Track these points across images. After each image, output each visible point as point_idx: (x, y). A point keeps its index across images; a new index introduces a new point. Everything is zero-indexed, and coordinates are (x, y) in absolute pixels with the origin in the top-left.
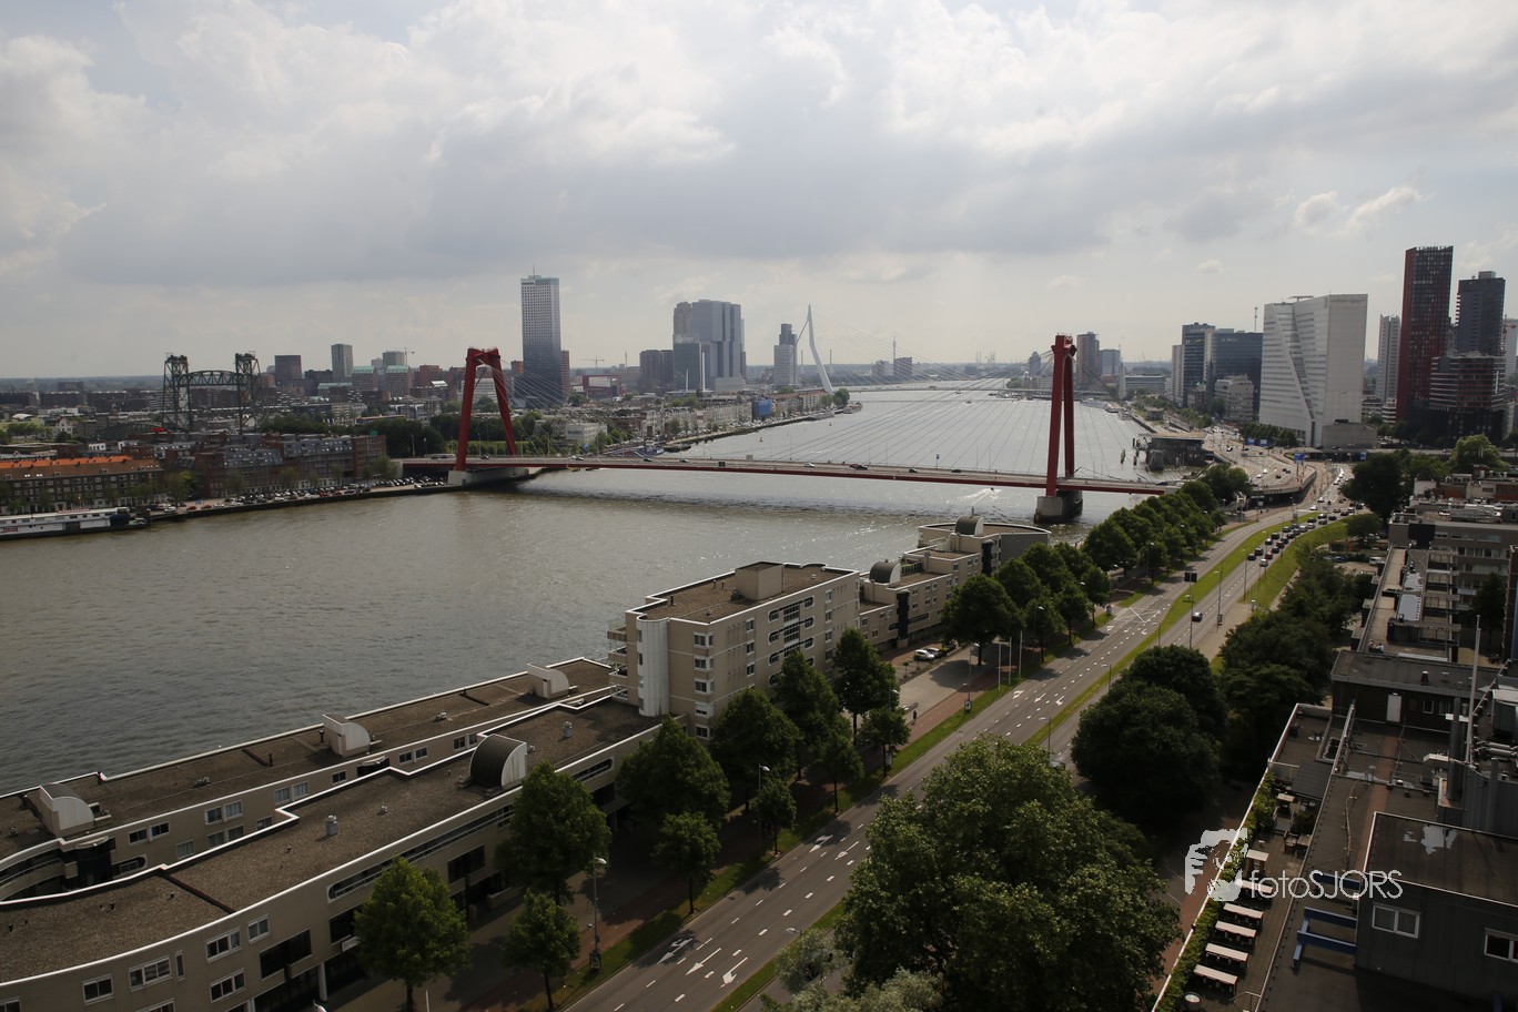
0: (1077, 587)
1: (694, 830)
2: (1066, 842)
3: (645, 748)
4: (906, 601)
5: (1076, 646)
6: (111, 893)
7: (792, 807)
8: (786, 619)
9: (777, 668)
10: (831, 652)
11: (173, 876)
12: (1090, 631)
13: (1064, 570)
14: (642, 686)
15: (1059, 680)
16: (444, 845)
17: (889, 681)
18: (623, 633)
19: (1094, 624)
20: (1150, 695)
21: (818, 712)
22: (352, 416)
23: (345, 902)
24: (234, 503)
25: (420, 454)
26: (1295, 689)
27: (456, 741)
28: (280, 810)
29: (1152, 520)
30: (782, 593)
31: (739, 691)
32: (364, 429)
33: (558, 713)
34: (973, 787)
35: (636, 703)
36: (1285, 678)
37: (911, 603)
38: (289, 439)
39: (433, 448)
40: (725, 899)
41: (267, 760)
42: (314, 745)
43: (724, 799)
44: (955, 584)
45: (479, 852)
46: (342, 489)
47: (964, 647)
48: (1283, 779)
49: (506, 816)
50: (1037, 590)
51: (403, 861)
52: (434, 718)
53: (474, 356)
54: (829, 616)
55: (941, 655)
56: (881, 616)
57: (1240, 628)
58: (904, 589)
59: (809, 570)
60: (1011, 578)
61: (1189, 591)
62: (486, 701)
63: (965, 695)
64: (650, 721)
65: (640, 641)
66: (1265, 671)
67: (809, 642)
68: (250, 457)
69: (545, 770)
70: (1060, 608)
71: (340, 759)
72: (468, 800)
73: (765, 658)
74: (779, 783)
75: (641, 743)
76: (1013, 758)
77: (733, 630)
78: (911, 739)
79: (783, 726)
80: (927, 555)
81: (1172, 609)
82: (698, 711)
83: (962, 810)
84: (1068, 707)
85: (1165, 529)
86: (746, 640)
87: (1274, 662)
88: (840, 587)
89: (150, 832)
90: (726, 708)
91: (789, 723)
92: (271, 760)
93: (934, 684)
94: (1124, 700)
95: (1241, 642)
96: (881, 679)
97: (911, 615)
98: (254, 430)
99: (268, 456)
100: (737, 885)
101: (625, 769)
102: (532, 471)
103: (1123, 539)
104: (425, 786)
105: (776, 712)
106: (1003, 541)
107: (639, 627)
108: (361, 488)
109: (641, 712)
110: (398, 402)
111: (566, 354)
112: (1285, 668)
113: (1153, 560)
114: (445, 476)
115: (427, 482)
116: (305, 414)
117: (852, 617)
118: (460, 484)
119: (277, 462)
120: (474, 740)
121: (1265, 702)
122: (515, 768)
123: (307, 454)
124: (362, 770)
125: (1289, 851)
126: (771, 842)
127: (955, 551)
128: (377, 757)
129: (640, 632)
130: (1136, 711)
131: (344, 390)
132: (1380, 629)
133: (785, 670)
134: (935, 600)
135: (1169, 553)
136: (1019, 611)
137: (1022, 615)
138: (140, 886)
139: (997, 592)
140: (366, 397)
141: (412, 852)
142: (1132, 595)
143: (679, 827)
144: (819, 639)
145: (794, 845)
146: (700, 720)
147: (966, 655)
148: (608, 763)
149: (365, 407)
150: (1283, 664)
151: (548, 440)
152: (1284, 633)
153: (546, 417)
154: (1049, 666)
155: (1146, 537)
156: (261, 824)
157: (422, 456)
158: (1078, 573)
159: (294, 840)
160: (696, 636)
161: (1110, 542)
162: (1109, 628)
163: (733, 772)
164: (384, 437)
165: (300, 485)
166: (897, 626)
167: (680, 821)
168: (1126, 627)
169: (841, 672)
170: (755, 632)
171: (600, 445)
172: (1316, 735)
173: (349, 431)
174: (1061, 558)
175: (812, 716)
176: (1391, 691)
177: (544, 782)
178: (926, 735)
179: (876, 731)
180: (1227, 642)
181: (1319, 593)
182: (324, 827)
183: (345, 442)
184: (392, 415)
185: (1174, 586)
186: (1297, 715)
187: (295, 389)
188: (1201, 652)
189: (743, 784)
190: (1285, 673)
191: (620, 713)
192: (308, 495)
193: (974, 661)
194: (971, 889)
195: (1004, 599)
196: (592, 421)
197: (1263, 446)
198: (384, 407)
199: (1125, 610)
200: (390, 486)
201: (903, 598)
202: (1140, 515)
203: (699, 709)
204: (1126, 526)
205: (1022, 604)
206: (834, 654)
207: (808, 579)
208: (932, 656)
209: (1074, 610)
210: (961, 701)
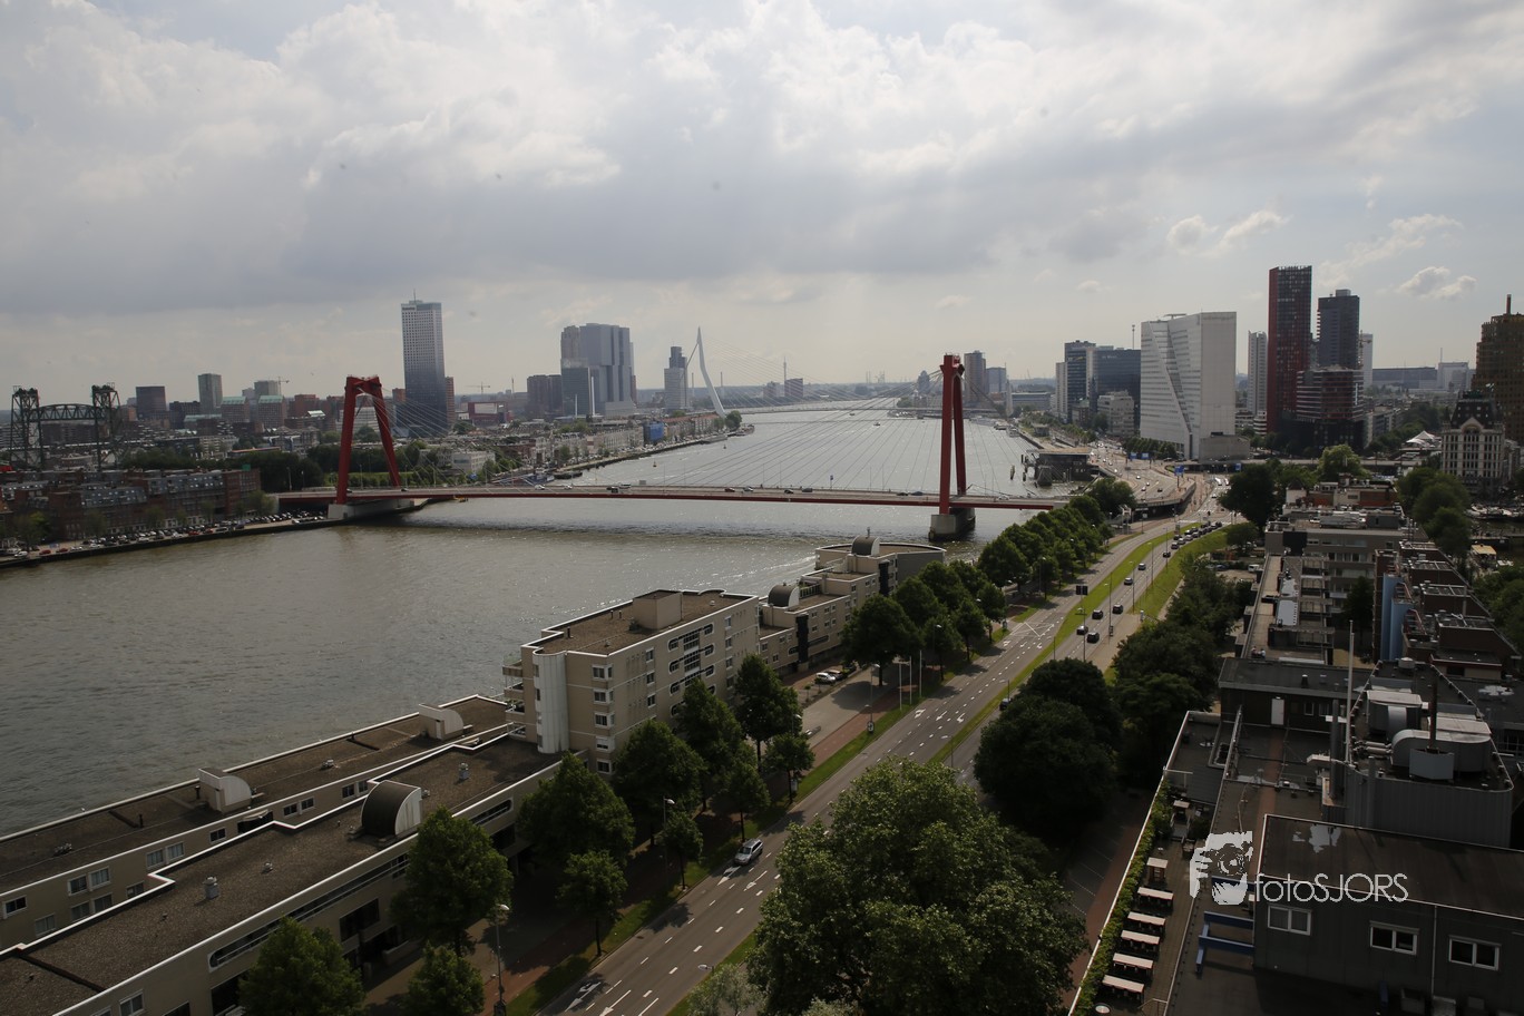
0: (974, 604)
1: (600, 869)
2: (974, 861)
3: (545, 788)
4: (806, 624)
5: (974, 663)
7: (698, 839)
8: (686, 648)
9: (679, 697)
10: (732, 679)
12: (988, 648)
13: (960, 587)
14: (540, 722)
15: (958, 698)
16: (336, 900)
17: (791, 706)
18: (519, 668)
19: (991, 640)
20: (1048, 709)
21: (721, 741)
22: (223, 449)
24: (93, 545)
25: (297, 488)
26: (1185, 696)
27: (345, 789)
28: (153, 875)
29: (1043, 535)
30: (681, 621)
31: (641, 722)
32: (236, 463)
33: (453, 754)
34: (880, 810)
35: (534, 740)
36: (1175, 686)
37: (810, 626)
38: (154, 475)
39: (311, 483)
40: (634, 939)
41: (137, 821)
42: (190, 802)
43: (629, 834)
44: (853, 605)
45: (373, 906)
46: (214, 527)
47: (865, 669)
48: (1178, 786)
49: (401, 866)
50: (935, 609)
51: (292, 921)
52: (321, 766)
53: (353, 385)
54: (729, 643)
55: (842, 677)
56: (781, 640)
57: (1132, 639)
58: (803, 612)
59: (708, 597)
60: (909, 597)
61: (1080, 604)
62: (376, 746)
63: (868, 717)
64: (550, 759)
65: (537, 675)
66: (1156, 680)
67: (710, 670)
68: (111, 495)
69: (442, 815)
70: (957, 625)
71: (219, 815)
72: (359, 852)
73: (666, 689)
74: (685, 814)
75: (540, 782)
76: (918, 780)
77: (632, 661)
78: (815, 764)
79: (686, 757)
80: (825, 577)
81: (1064, 622)
82: (599, 746)
83: (870, 834)
84: (969, 724)
85: (1056, 543)
86: (646, 668)
87: (1164, 672)
88: (740, 613)
90: (628, 742)
91: (693, 753)
92: (141, 820)
93: (837, 706)
94: (1024, 715)
95: (1132, 652)
96: (783, 704)
97: (810, 638)
98: (114, 467)
99: (131, 494)
100: (645, 923)
101: (525, 809)
102: (418, 502)
103: (1016, 555)
104: (312, 839)
105: (680, 742)
106: (900, 561)
107: (535, 662)
108: (234, 525)
109: (540, 749)
110: (272, 434)
111: (450, 381)
112: (1175, 676)
113: (1046, 575)
114: (325, 510)
115: (306, 517)
116: (171, 448)
117: (752, 643)
118: (341, 518)
119: (140, 500)
120: (364, 787)
121: (1157, 711)
122: (410, 814)
123: (174, 491)
124: (243, 827)
125: (1186, 856)
126: (678, 877)
127: (852, 572)
128: (259, 812)
129: (537, 667)
130: (1036, 725)
131: (213, 422)
132: (1261, 635)
133: (686, 700)
134: (834, 622)
135: (1060, 567)
136: (918, 630)
137: (921, 633)
139: (896, 612)
140: (238, 429)
141: (300, 911)
142: (1027, 609)
143: (584, 867)
144: (720, 666)
145: (700, 878)
146: (601, 755)
147: (867, 676)
148: (508, 804)
149: (236, 439)
150: (1172, 673)
151: (435, 472)
152: (1173, 642)
153: (430, 446)
154: (948, 684)
155: (1038, 552)
156: (131, 891)
157: (300, 490)
158: (973, 590)
159: (169, 906)
160: (595, 669)
161: (1000, 558)
162: (1006, 643)
163: (638, 806)
164: (258, 471)
165: (167, 524)
166: (797, 649)
167: (585, 860)
168: (1021, 642)
169: (743, 699)
170: (655, 663)
171: (487, 474)
172: (1207, 741)
173: (219, 465)
174: (957, 576)
175: (716, 745)
176: (1274, 695)
177: (442, 828)
178: (831, 758)
179: (780, 757)
180: (1120, 654)
181: (1203, 602)
182: (202, 889)
183: (215, 477)
184: (266, 447)
185: (1066, 599)
186: (1188, 721)
187: (159, 423)
188: (1094, 664)
189: (648, 818)
190: (1175, 682)
191: (517, 752)
192: (175, 534)
193: (875, 681)
194: (881, 915)
195: (903, 620)
196: (479, 449)
197: (1145, 459)
198: (257, 439)
199: (1020, 625)
200: (265, 522)
201: (802, 622)
202: (1032, 531)
203: (600, 743)
204: (1018, 542)
205: (920, 623)
206: (736, 681)
207: (707, 606)
208: (833, 678)
209: (971, 627)
210: (864, 723)
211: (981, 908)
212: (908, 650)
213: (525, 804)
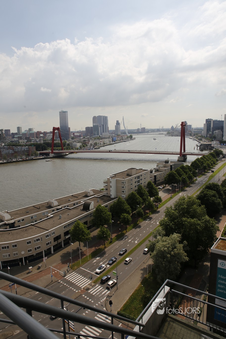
0: (191, 173)
1: (127, 216)
3: (115, 203)
5: (190, 185)
6: (24, 228)
8: (138, 179)
9: (137, 188)
10: (145, 186)
11: (34, 225)
12: (193, 182)
13: (188, 170)
14: (111, 192)
18: (107, 182)
20: (209, 192)
21: (145, 196)
22: (24, 143)
23: (67, 229)
24: (5, 161)
25: (42, 150)
27: (74, 204)
28: (49, 214)
29: (204, 160)
30: (136, 174)
31: (130, 193)
32: (31, 145)
33: (95, 198)
35: (110, 195)
37: (157, 177)
38: (15, 147)
39: (45, 149)
40: (132, 230)
41: (38, 208)
42: (47, 205)
43: (130, 211)
44: (165, 174)
45: (87, 221)
46: (27, 158)
50: (183, 174)
51: (79, 221)
52: (68, 200)
53: (54, 129)
54: (145, 178)
55: (164, 188)
57: (225, 180)
58: (155, 174)
60: (178, 171)
61: (212, 174)
62: (77, 197)
63: (170, 195)
64: (113, 199)
65: (111, 183)
67: (142, 184)
68: (7, 152)
69: (100, 205)
70: (187, 177)
71: (53, 207)
72: (83, 212)
73: (134, 187)
74: (140, 208)
75: (114, 202)
77: (128, 181)
78: (163, 202)
79: (140, 199)
80: (159, 168)
81: (209, 178)
83: (182, 207)
85: (207, 162)
86: (131, 182)
88: (147, 173)
89: (21, 221)
90: (128, 195)
91: (141, 198)
92: (40, 208)
93: (163, 193)
94: (204, 193)
96: (156, 190)
97: (157, 180)
98: (5, 146)
99: (11, 151)
100: (133, 228)
102: (67, 153)
103: (199, 164)
104: (74, 210)
105: (138, 196)
106: (174, 165)
108: (31, 158)
109: (111, 197)
110: (33, 139)
113: (205, 168)
114: (49, 155)
115: (45, 156)
116: (13, 142)
118: (52, 156)
119: (13, 152)
120: (80, 203)
122: (92, 207)
123: (19, 151)
124: (58, 209)
127: (165, 167)
128: (60, 207)
129: (111, 181)
130: (207, 194)
131: (21, 137)
133: (138, 189)
134: (161, 177)
135: (208, 167)
136: (180, 178)
137: (180, 179)
138: (29, 227)
139: (176, 174)
140: (26, 138)
142: (200, 176)
143: (125, 216)
144: (144, 182)
145: (142, 221)
146: (123, 198)
147: (168, 187)
148: (107, 206)
149: (26, 141)
151: (69, 147)
153: (68, 142)
154: (186, 189)
155: (203, 164)
158: (190, 171)
159: (54, 219)
160: (122, 182)
161: (195, 164)
162: (197, 182)
163: (131, 207)
164: (35, 147)
165: (18, 157)
166: (154, 182)
168: (200, 182)
169: (148, 189)
170: (132, 181)
171: (80, 147)
174: (187, 168)
175: (144, 197)
177: (100, 208)
179: (156, 200)
180: (222, 183)
182: (59, 217)
183: (27, 148)
184: (32, 142)
185: (209, 173)
187: (10, 137)
188: (217, 184)
189: (133, 209)
191: (107, 198)
192: (20, 159)
193: (170, 188)
195: (177, 176)
196: (79, 143)
197: (224, 145)
198: (31, 141)
199: (199, 178)
200: (37, 157)
201: (155, 176)
202: (202, 159)
203: (123, 196)
204: (199, 161)
205: (180, 177)
206: (146, 186)
207: (140, 171)
208: (162, 188)
209: (190, 178)
210: (170, 196)
211: (203, 220)
212: (177, 182)
213: (111, 206)
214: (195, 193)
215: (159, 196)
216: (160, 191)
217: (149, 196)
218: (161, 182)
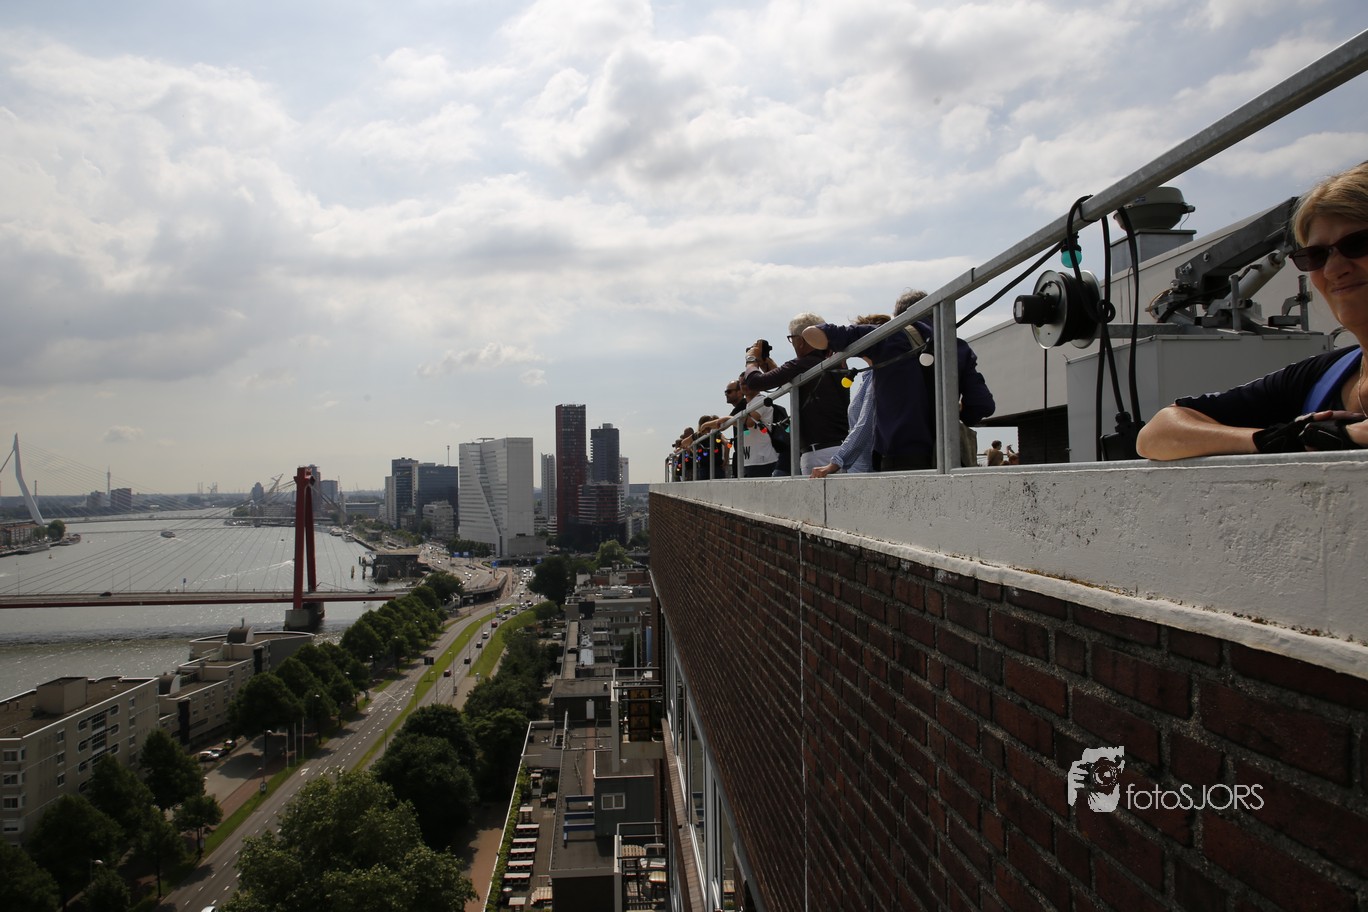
0: (343, 677)
4: (187, 709)
5: (345, 728)
8: (95, 728)
9: (89, 773)
10: (134, 756)
13: (330, 665)
17: (196, 772)
19: (356, 709)
20: (423, 743)
21: (134, 808)
29: (394, 619)
30: (87, 705)
31: (54, 799)
37: (192, 709)
43: (54, 900)
44: (230, 688)
47: (249, 741)
48: (531, 765)
50: (310, 682)
54: (132, 722)
55: (225, 753)
57: (477, 689)
58: (185, 697)
60: (288, 674)
61: (428, 672)
63: (259, 780)
66: (499, 714)
67: (116, 747)
70: (330, 694)
73: (75, 767)
79: (105, 825)
80: (203, 665)
81: (417, 688)
82: (7, 829)
85: (404, 625)
86: (57, 751)
87: (504, 708)
88: (142, 694)
90: (41, 818)
91: (111, 821)
93: (223, 777)
95: (479, 697)
96: (189, 771)
97: (192, 720)
103: (373, 636)
105: (96, 813)
106: (272, 647)
112: (514, 709)
113: (398, 651)
117: (152, 722)
121: (503, 737)
125: (543, 805)
127: (228, 659)
132: (570, 674)
133: (96, 776)
134: (214, 705)
135: (410, 644)
136: (298, 702)
137: (301, 703)
139: (278, 687)
142: (381, 682)
144: (127, 740)
146: (9, 838)
147: (247, 748)
150: (511, 708)
152: (509, 685)
154: (326, 746)
155: (390, 633)
158: (341, 666)
160: (7, 753)
161: (357, 637)
162: (370, 709)
163: (62, 874)
166: (179, 733)
168: (383, 707)
169: (147, 772)
170: (64, 744)
172: (546, 738)
174: (327, 655)
175: (129, 813)
176: (588, 698)
179: (192, 816)
180: (469, 701)
181: (525, 659)
185: (415, 670)
186: (531, 728)
188: (454, 706)
190: (513, 714)
193: (258, 753)
194: (337, 880)
195: (286, 692)
197: (466, 557)
199: (380, 694)
201: (184, 706)
202: (384, 616)
203: (8, 826)
204: (374, 625)
205: (300, 694)
206: (139, 757)
207: (108, 690)
208: (216, 755)
209: (343, 697)
210: (256, 785)
211: (408, 864)
212: (286, 719)
214: (364, 757)
215: (207, 794)
216: (207, 771)
217: (156, 802)
218: (213, 730)
